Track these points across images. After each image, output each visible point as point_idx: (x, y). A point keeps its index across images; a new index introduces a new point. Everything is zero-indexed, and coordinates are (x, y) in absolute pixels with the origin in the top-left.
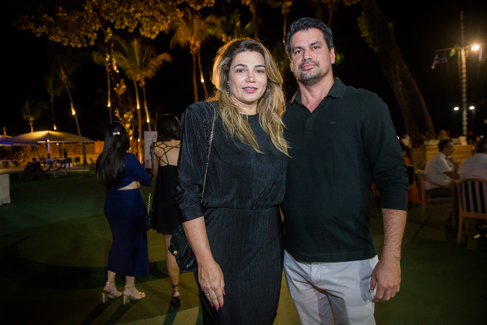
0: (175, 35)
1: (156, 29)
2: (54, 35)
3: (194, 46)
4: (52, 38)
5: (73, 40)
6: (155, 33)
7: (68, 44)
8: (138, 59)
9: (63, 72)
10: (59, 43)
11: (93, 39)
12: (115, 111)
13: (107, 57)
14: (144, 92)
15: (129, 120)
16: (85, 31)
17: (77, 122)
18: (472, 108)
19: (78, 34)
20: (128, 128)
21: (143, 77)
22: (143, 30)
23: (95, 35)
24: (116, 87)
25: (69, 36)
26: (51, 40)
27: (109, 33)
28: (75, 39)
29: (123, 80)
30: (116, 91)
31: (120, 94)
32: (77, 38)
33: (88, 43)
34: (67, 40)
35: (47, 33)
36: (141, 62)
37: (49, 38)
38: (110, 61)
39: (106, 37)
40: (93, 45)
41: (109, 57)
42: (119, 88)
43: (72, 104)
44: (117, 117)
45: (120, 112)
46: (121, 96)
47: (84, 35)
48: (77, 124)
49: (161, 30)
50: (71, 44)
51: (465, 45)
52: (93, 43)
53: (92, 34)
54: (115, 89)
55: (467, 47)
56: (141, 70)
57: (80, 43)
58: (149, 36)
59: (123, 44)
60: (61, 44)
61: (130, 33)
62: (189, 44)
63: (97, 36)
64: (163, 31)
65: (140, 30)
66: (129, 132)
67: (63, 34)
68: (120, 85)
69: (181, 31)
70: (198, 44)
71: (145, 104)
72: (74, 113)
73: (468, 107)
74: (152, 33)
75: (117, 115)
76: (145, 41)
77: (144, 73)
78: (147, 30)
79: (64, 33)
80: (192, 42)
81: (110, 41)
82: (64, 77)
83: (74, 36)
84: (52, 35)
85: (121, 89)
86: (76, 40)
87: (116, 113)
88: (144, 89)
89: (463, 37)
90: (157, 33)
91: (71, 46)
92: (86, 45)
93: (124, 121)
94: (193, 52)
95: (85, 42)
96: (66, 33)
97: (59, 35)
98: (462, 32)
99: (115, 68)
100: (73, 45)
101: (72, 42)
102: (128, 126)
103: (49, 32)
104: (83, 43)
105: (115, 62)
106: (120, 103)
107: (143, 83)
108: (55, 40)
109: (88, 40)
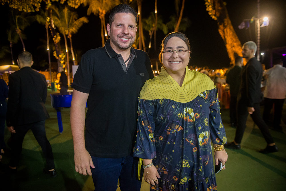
0: (90, 6)
1: (78, 2)
2: (13, 4)
3: (102, 13)
4: (12, 6)
5: (25, 8)
6: (77, 4)
7: (22, 10)
8: (67, 21)
9: (18, 28)
10: (16, 9)
11: (38, 7)
13: (48, 19)
15: (63, 59)
16: (33, 2)
18: (262, 54)
19: (28, 4)
21: (70, 32)
22: (70, 2)
23: (39, 4)
24: (54, 38)
25: (23, 5)
26: (11, 7)
27: (49, 3)
28: (26, 6)
29: (58, 34)
31: (57, 42)
32: (28, 6)
33: (35, 10)
34: (21, 7)
35: (9, 3)
36: (69, 22)
37: (10, 6)
38: (50, 21)
39: (47, 6)
40: (38, 11)
41: (49, 19)
42: (56, 38)
44: (55, 57)
45: (56, 53)
46: (58, 44)
47: (32, 4)
49: (81, 3)
50: (24, 10)
51: (260, 17)
52: (38, 10)
53: (37, 4)
54: (54, 39)
55: (261, 18)
56: (69, 27)
57: (30, 10)
58: (74, 6)
59: (57, 11)
60: (17, 10)
61: (62, 4)
62: (99, 12)
63: (41, 5)
64: (83, 3)
65: (68, 2)
67: (19, 4)
68: (57, 37)
69: (94, 4)
70: (104, 12)
71: (72, 49)
73: (260, 53)
74: (76, 4)
76: (71, 9)
77: (71, 30)
78: (73, 3)
79: (19, 2)
80: (101, 11)
81: (50, 9)
82: (18, 31)
83: (25, 5)
84: (12, 4)
85: (57, 39)
86: (27, 8)
87: (54, 54)
88: (71, 40)
89: (259, 12)
90: (79, 4)
91: (23, 11)
92: (33, 11)
93: (59, 59)
94: (101, 17)
95: (33, 9)
96: (21, 3)
97: (16, 4)
98: (259, 9)
99: (53, 26)
100: (25, 11)
101: (24, 9)
102: (62, 62)
103: (10, 2)
104: (32, 10)
105: (53, 22)
106: (57, 48)
107: (70, 36)
108: (13, 7)
109: (35, 8)
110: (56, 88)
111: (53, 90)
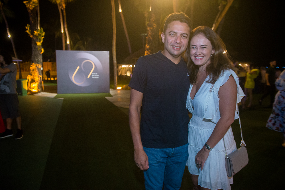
12: (26, 28)
14: (65, 14)
17: (13, 44)
20: (39, 46)
30: (26, 5)
31: (31, 9)
43: (8, 29)
45: (30, 28)
46: (32, 11)
48: (14, 46)
54: (25, 3)
66: (41, 51)
72: (10, 36)
75: (27, 31)
87: (27, 29)
88: (65, 12)
93: (35, 38)
102: (39, 44)
106: (31, 18)
107: (64, 6)
110: (25, 90)
111: (20, 93)
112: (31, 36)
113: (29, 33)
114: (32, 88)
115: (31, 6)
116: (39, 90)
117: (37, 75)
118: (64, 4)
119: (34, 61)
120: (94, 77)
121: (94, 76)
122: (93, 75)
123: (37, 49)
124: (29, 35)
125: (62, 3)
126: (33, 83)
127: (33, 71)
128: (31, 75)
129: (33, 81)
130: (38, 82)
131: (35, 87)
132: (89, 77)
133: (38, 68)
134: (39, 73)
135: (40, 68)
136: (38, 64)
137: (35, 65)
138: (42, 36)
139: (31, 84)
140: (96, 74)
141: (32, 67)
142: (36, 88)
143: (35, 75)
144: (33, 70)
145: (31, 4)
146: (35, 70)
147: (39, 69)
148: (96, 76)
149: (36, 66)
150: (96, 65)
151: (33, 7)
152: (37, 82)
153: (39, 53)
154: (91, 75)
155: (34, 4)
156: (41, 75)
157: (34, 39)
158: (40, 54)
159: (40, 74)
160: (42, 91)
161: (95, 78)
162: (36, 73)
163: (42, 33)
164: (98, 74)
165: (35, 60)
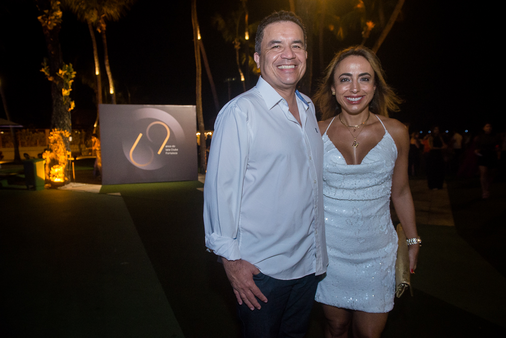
14: (105, 42)
15: (70, 81)
20: (66, 97)
21: (103, 16)
30: (42, 21)
31: (50, 28)
42: (48, 16)
45: (48, 64)
46: (51, 32)
54: (40, 18)
56: (99, 3)
66: (70, 107)
68: (51, 12)
71: (107, 62)
75: (43, 70)
77: (105, 9)
85: (53, 18)
88: (104, 37)
93: (57, 83)
102: (65, 92)
107: (104, 26)
110: (41, 180)
111: (31, 186)
112: (51, 79)
113: (46, 73)
114: (54, 176)
115: (49, 23)
116: (66, 179)
117: (62, 150)
118: (103, 24)
119: (56, 125)
120: (168, 152)
121: (170, 150)
122: (167, 148)
123: (62, 102)
124: (47, 76)
125: (100, 21)
126: (54, 166)
127: (55, 144)
128: (51, 151)
129: (54, 162)
130: (64, 164)
131: (58, 175)
132: (159, 153)
133: (63, 137)
134: (66, 146)
135: (68, 138)
136: (64, 130)
137: (59, 132)
138: (71, 79)
139: (52, 169)
140: (174, 146)
141: (52, 135)
142: (62, 175)
143: (59, 150)
144: (55, 142)
145: (51, 20)
146: (58, 142)
147: (65, 140)
148: (174, 151)
149: (61, 134)
150: (173, 130)
151: (55, 24)
152: (62, 164)
153: (65, 109)
154: (165, 148)
155: (56, 21)
156: (69, 151)
157: (55, 84)
158: (67, 111)
159: (67, 150)
160: (72, 181)
161: (172, 153)
162: (61, 147)
163: (71, 73)
164: (176, 148)
165: (59, 124)
